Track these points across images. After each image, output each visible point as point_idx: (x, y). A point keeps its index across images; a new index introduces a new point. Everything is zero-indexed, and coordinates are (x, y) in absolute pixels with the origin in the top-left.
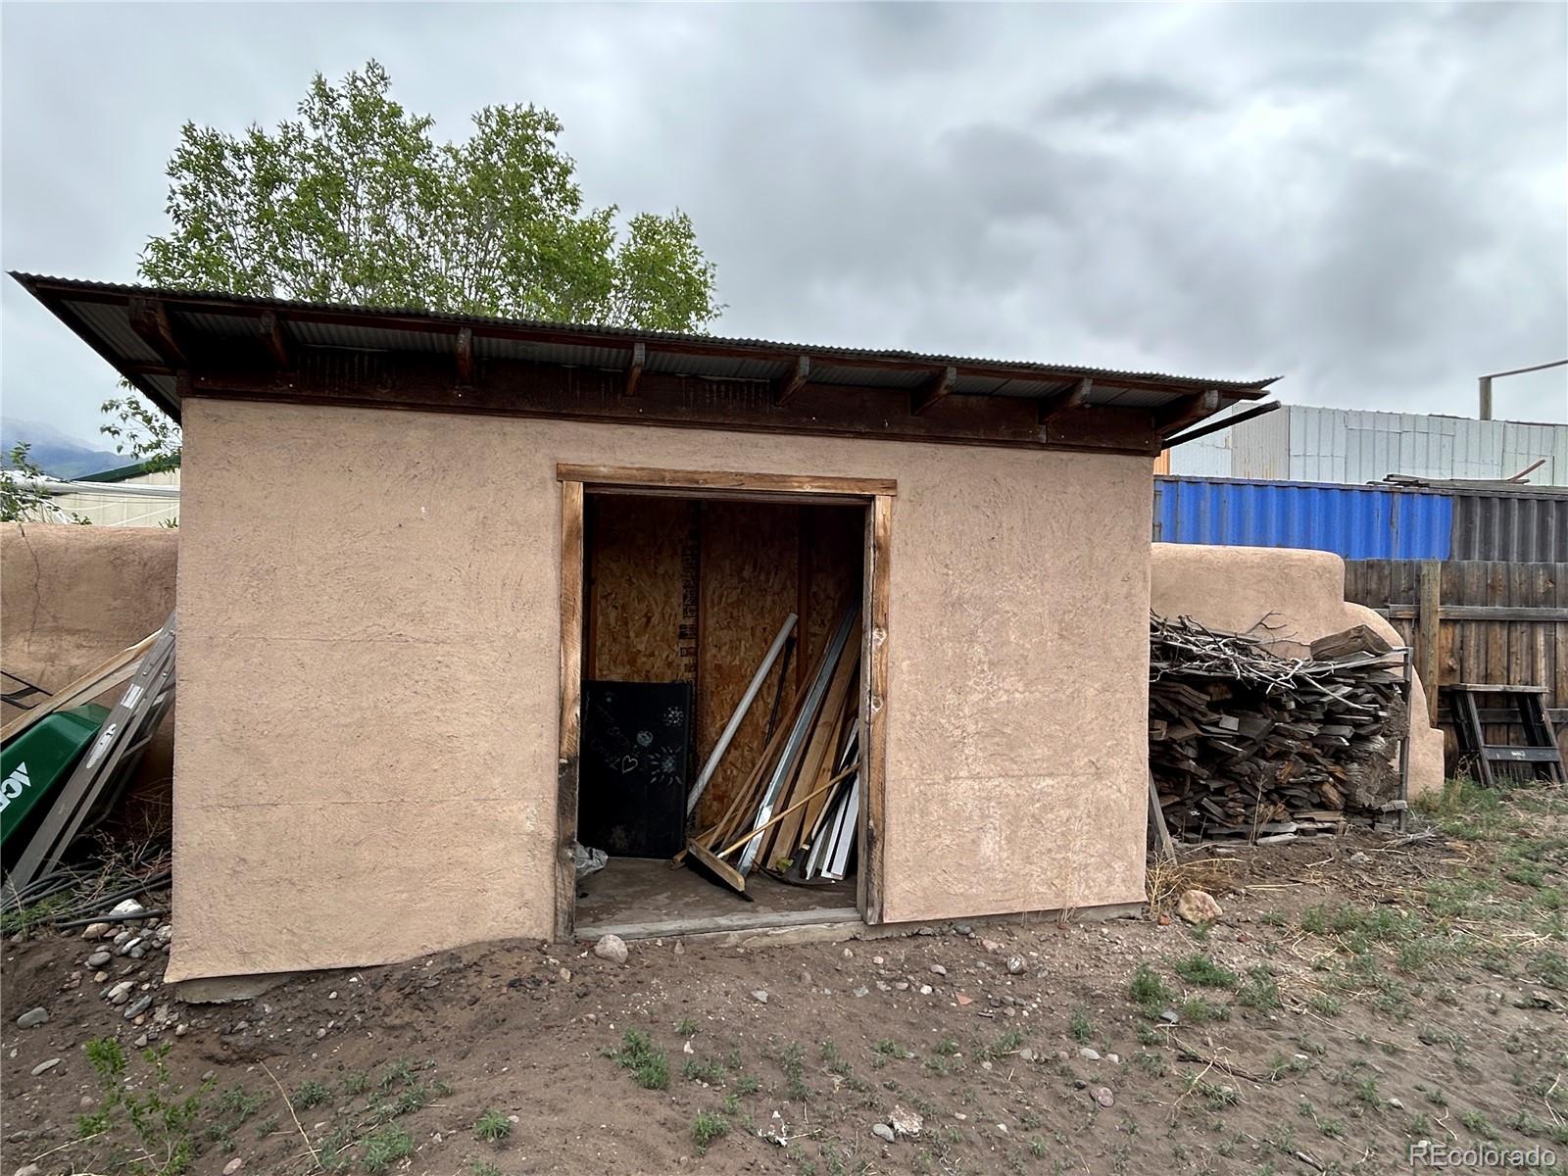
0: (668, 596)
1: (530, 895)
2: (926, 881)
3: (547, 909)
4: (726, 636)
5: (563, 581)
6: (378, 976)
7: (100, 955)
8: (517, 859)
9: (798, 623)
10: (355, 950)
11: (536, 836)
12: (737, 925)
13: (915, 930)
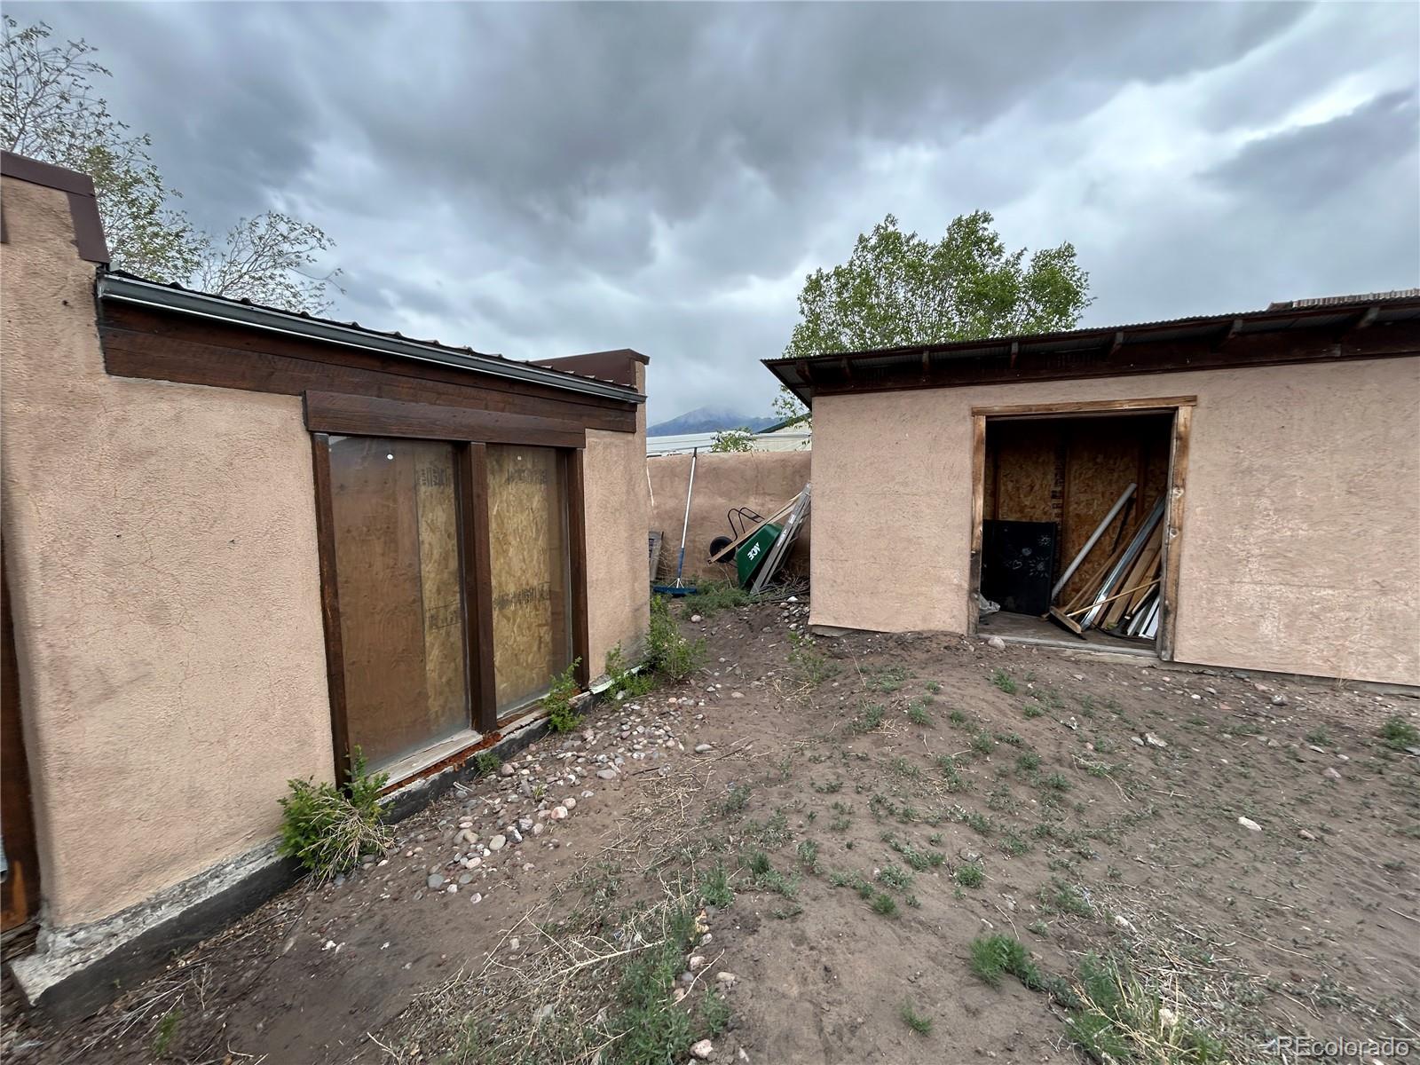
0: (1045, 474)
1: (955, 613)
4: (1083, 497)
5: (974, 465)
6: (887, 636)
7: (786, 614)
8: (950, 596)
9: (1136, 489)
10: (879, 624)
11: (959, 586)
12: (1070, 647)
13: (1200, 670)
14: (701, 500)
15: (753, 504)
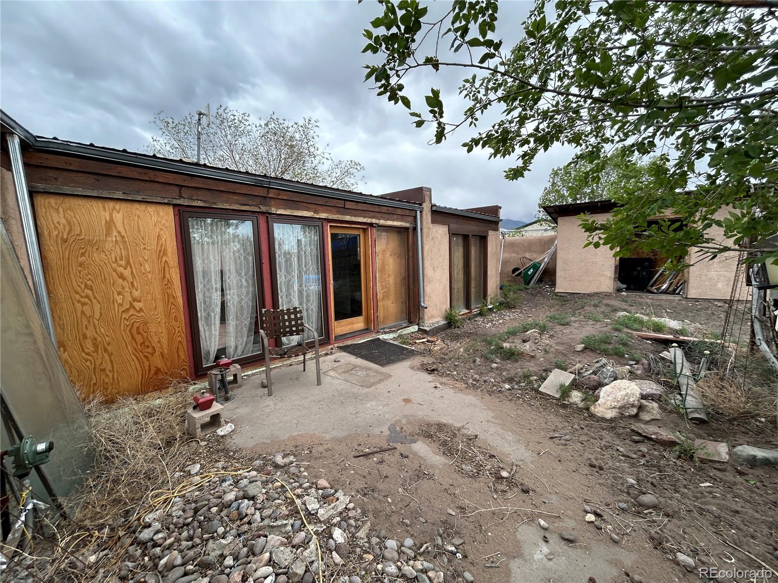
1: (609, 286)
2: (700, 291)
3: (612, 287)
7: (545, 291)
8: (607, 280)
10: (581, 291)
11: (611, 277)
13: (697, 300)
14: (506, 255)
15: (527, 255)
